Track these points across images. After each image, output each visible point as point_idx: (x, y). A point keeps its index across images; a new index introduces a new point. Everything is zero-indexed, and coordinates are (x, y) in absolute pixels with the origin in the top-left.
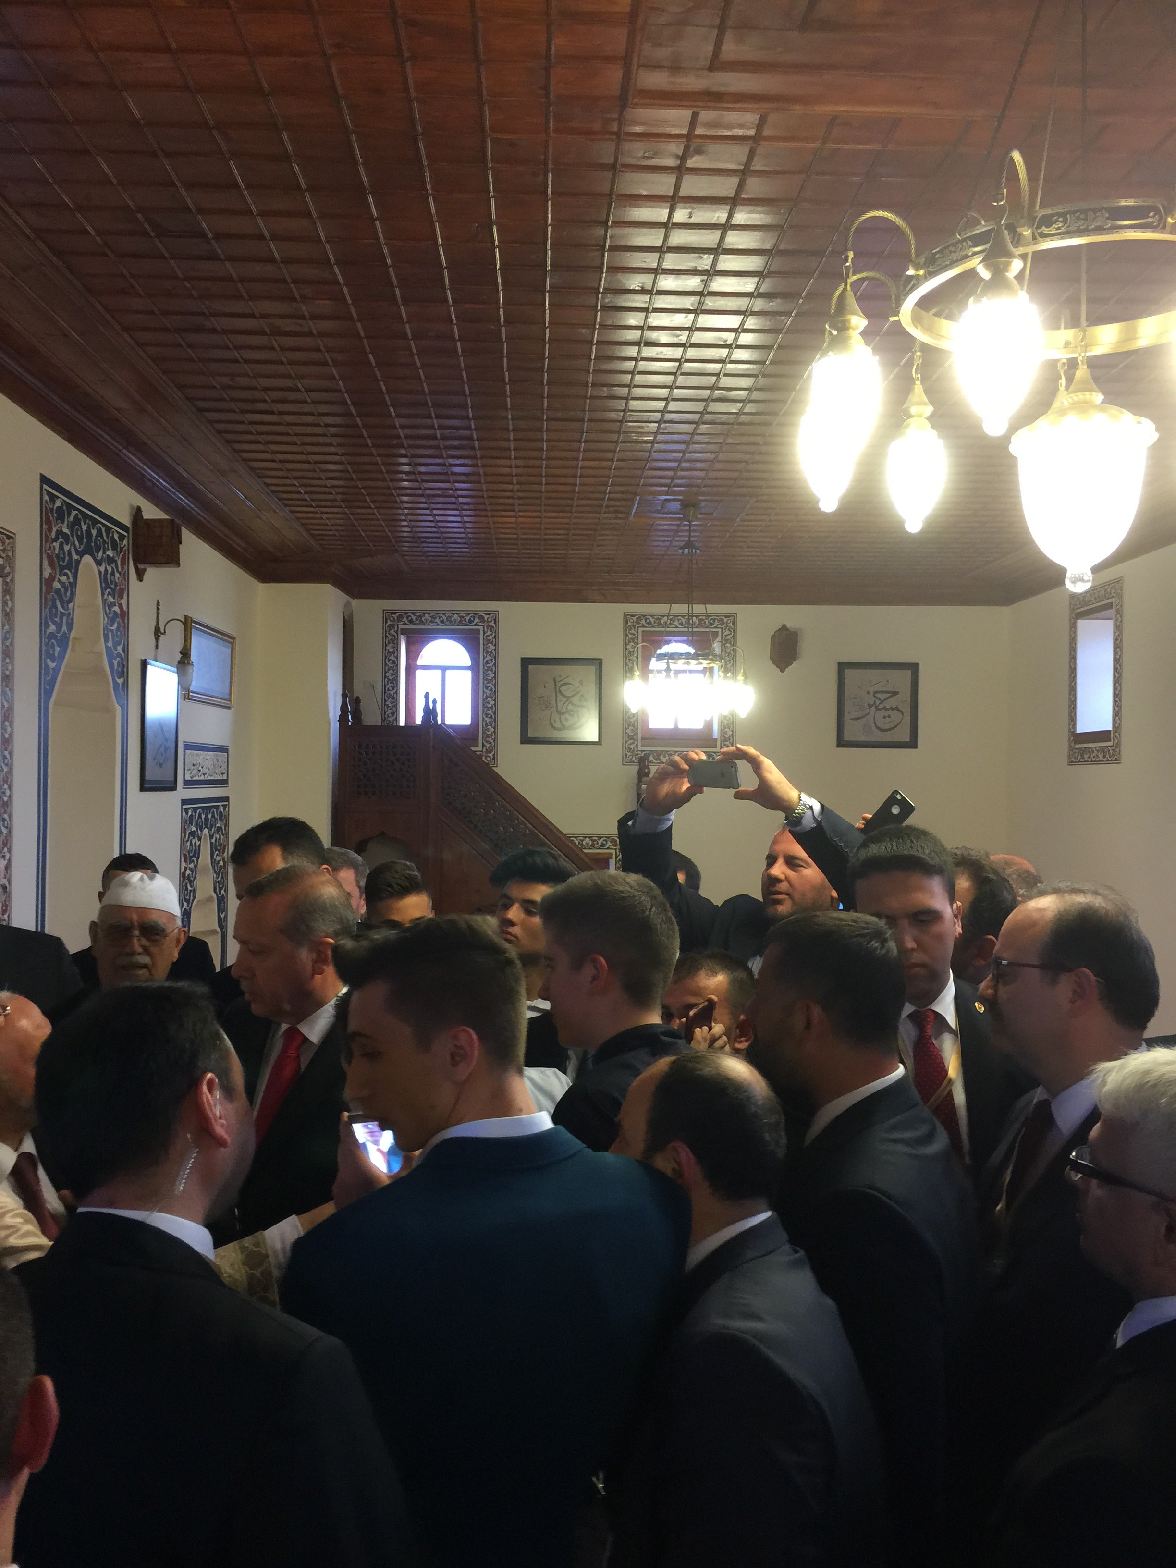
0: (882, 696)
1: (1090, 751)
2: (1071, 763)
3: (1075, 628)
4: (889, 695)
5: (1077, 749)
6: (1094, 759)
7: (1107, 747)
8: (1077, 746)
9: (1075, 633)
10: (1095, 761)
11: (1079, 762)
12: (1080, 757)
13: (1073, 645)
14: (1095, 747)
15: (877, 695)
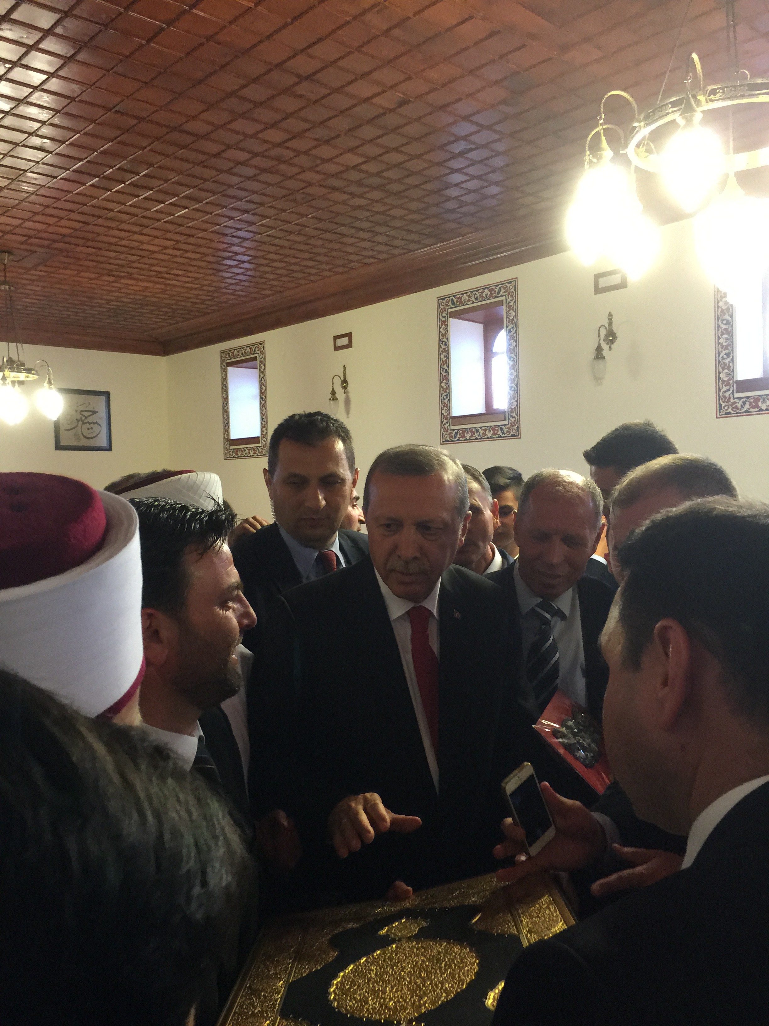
0: (87, 414)
1: (243, 450)
2: (226, 458)
3: (226, 373)
4: (90, 413)
5: (231, 449)
6: (246, 455)
7: (257, 447)
8: (231, 447)
9: (226, 375)
10: (247, 456)
11: (234, 457)
12: (234, 454)
13: (225, 383)
14: (247, 448)
15: (83, 413)
